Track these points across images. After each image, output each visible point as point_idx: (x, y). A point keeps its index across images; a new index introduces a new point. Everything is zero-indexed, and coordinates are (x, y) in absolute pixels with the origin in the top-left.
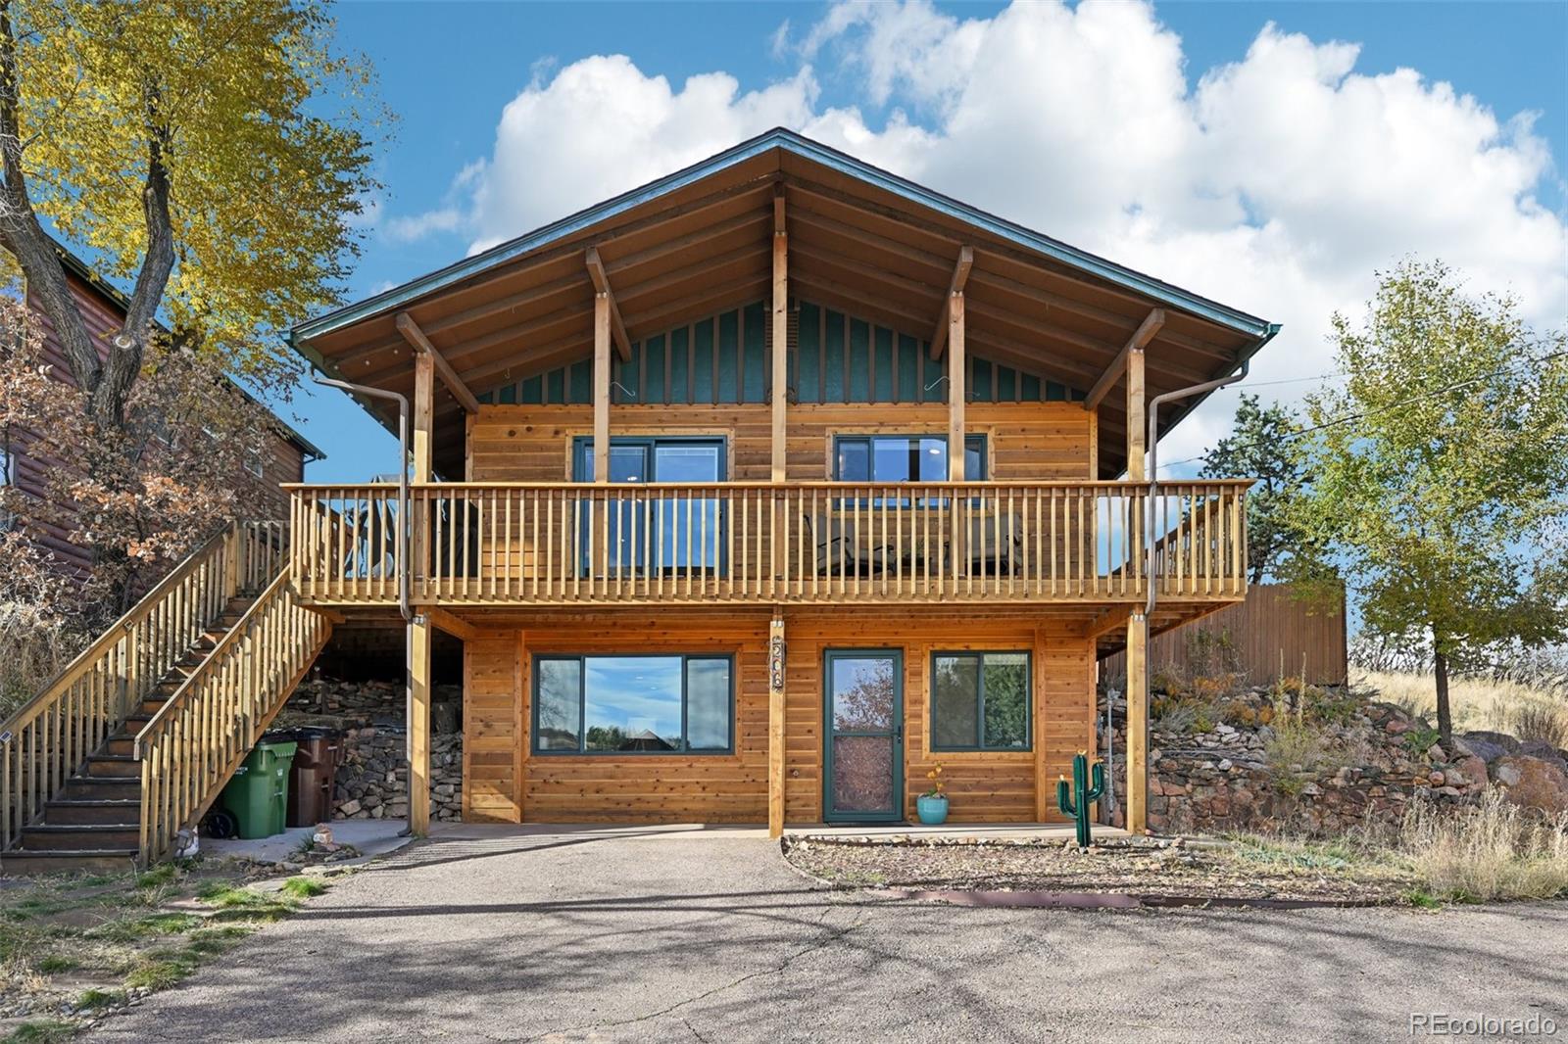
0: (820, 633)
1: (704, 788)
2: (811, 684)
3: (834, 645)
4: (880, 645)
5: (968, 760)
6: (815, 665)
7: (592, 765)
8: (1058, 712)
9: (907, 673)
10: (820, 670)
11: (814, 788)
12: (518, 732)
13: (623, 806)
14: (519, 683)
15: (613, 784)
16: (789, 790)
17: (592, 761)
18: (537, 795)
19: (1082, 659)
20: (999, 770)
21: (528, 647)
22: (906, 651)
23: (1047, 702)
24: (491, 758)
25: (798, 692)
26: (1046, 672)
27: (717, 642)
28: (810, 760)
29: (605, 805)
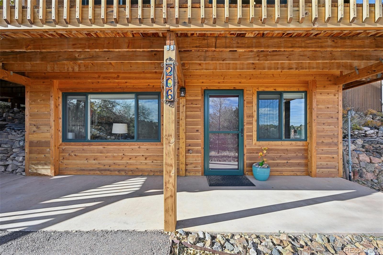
0: (203, 82)
1: (146, 158)
2: (198, 108)
3: (209, 88)
4: (232, 88)
5: (275, 145)
6: (200, 98)
7: (92, 147)
8: (323, 122)
9: (245, 102)
10: (202, 100)
11: (200, 159)
12: (53, 131)
13: (107, 167)
14: (52, 106)
15: (101, 156)
16: (188, 159)
17: (92, 145)
18: (65, 161)
19: (335, 95)
20: (290, 150)
21: (60, 89)
22: (245, 91)
23: (317, 117)
24: (39, 144)
25: (192, 112)
26: (317, 101)
27: (151, 87)
28: (197, 145)
29: (98, 166)
